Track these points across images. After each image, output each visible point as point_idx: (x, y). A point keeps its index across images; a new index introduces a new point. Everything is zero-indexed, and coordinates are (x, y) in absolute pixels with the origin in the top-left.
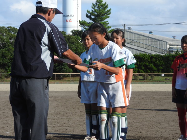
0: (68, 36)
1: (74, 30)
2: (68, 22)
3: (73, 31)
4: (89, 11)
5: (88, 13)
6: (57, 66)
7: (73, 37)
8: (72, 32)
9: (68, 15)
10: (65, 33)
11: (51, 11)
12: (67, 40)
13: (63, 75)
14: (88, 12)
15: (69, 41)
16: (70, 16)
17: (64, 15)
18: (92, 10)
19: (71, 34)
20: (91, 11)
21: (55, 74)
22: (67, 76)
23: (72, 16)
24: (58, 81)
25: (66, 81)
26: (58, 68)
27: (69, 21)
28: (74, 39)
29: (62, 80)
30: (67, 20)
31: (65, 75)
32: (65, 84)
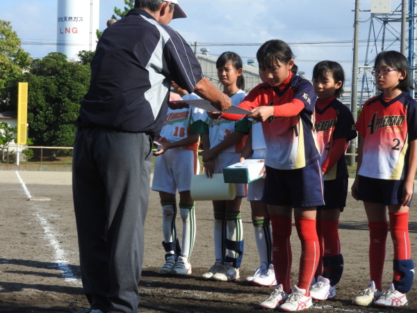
0: (71, 64)
1: (83, 51)
2: (69, 32)
3: (83, 54)
4: (120, 10)
5: (116, 15)
6: (45, 132)
7: (83, 66)
8: (80, 55)
9: (70, 18)
10: (65, 56)
11: (166, 5)
12: (69, 74)
13: (58, 152)
14: (117, 11)
15: (72, 75)
16: (73, 19)
17: (61, 18)
18: (126, 9)
19: (78, 59)
20: (123, 10)
21: (40, 149)
22: (68, 152)
23: (79, 19)
24: (46, 165)
25: (64, 164)
26: (47, 136)
27: (71, 31)
28: (85, 71)
29: (55, 162)
30: (66, 29)
31: (62, 151)
32: (63, 171)
